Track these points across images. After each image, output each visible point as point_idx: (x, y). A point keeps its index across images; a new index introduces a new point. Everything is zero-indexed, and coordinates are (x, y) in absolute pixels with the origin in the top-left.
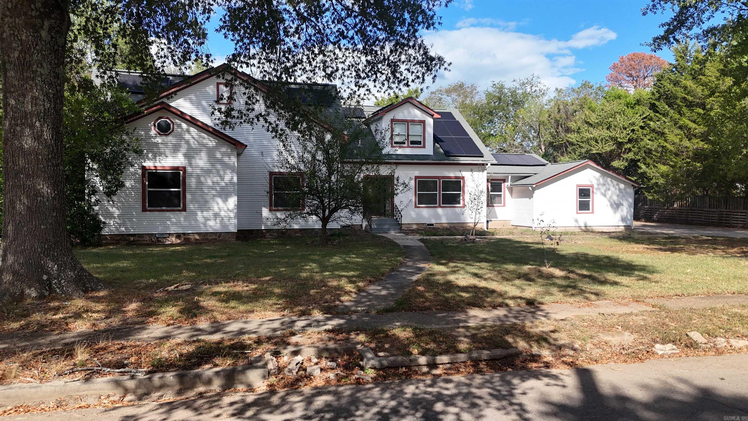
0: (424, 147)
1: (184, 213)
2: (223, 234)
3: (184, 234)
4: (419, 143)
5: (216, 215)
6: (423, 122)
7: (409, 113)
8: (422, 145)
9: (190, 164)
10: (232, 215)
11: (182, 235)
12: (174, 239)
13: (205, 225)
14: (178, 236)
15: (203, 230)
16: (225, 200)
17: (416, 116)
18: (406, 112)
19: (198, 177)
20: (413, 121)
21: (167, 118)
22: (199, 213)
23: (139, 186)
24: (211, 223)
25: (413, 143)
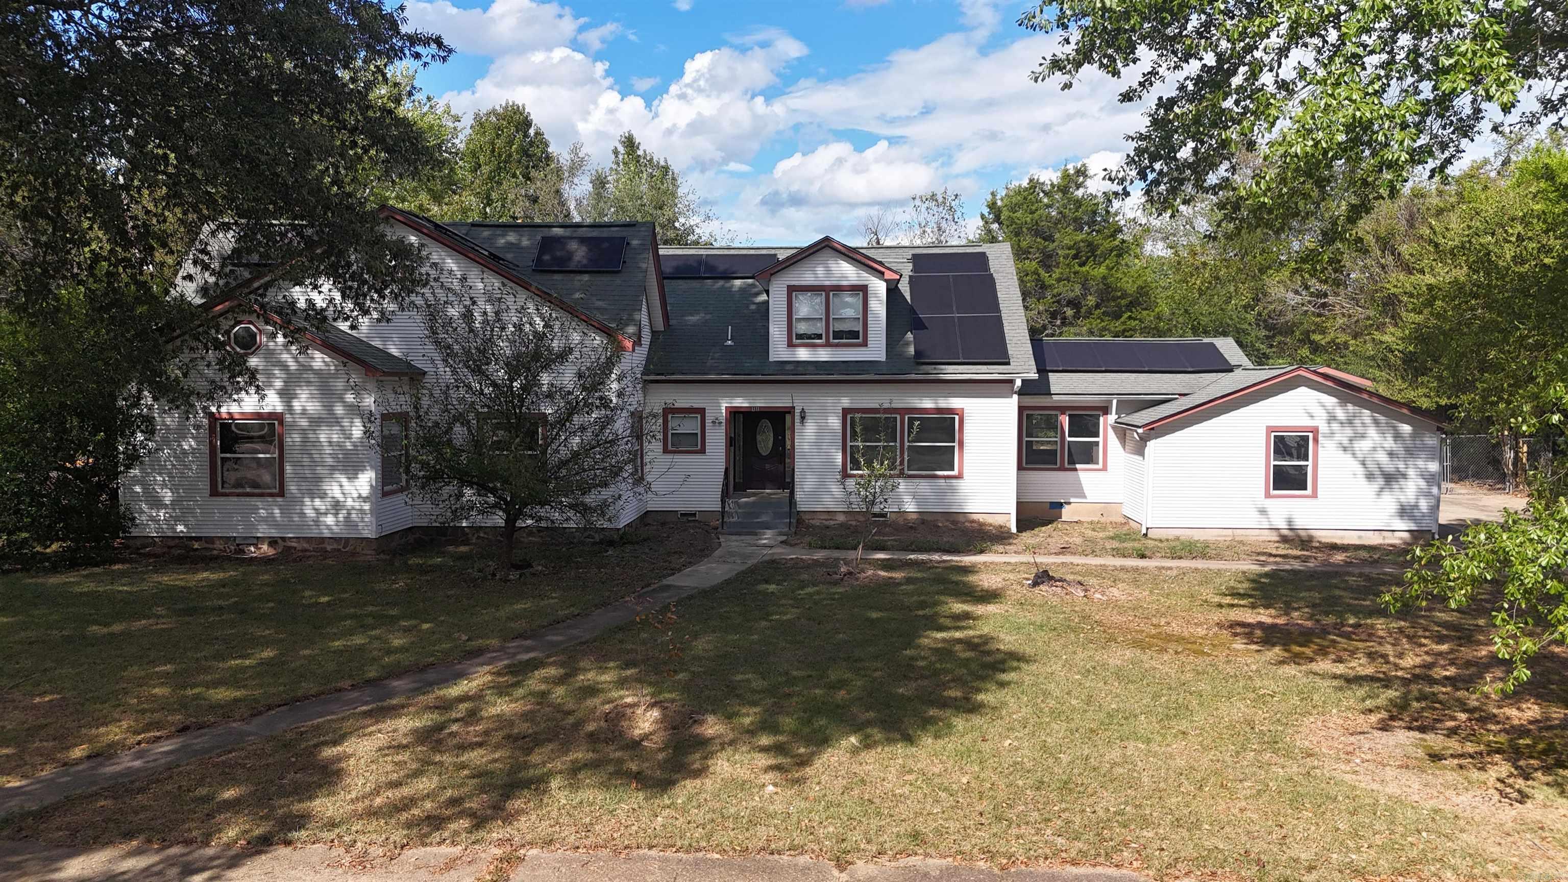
0: (865, 344)
1: (279, 499)
2: (351, 542)
3: (283, 539)
4: (854, 334)
5: (337, 506)
6: (862, 290)
7: (828, 271)
8: (860, 340)
9: (290, 408)
10: (367, 507)
11: (280, 541)
12: (265, 547)
13: (317, 522)
14: (273, 542)
15: (314, 533)
16: (352, 477)
17: (845, 278)
18: (820, 270)
19: (303, 431)
20: (838, 289)
21: (250, 322)
22: (307, 501)
23: (205, 449)
24: (330, 520)
25: (838, 335)
